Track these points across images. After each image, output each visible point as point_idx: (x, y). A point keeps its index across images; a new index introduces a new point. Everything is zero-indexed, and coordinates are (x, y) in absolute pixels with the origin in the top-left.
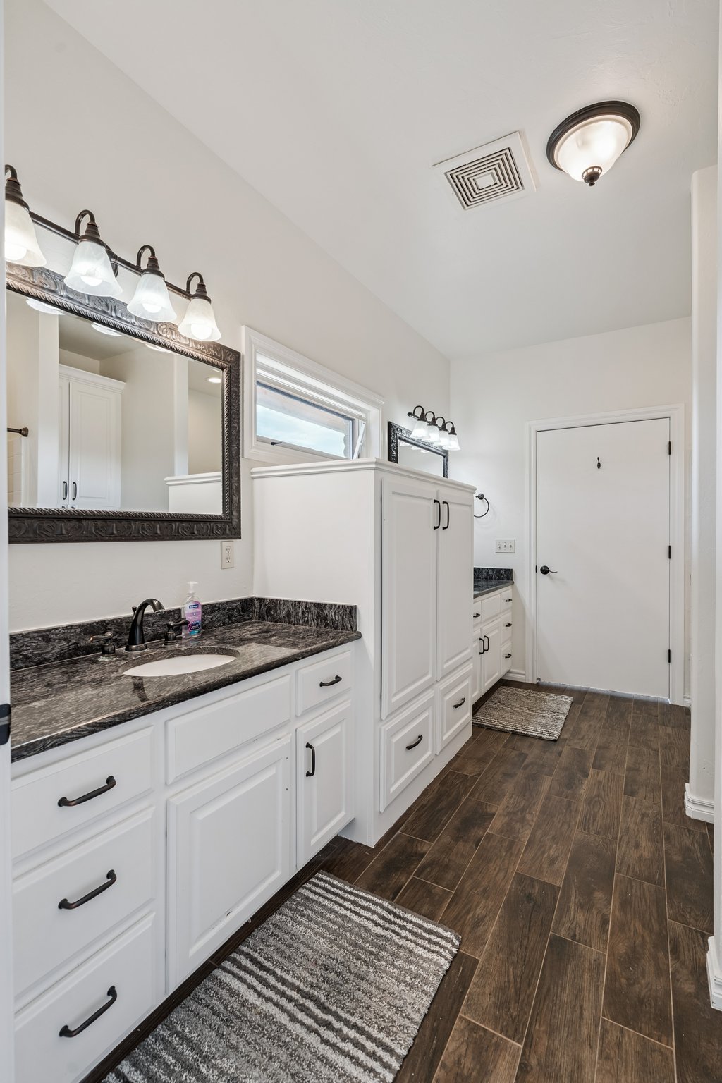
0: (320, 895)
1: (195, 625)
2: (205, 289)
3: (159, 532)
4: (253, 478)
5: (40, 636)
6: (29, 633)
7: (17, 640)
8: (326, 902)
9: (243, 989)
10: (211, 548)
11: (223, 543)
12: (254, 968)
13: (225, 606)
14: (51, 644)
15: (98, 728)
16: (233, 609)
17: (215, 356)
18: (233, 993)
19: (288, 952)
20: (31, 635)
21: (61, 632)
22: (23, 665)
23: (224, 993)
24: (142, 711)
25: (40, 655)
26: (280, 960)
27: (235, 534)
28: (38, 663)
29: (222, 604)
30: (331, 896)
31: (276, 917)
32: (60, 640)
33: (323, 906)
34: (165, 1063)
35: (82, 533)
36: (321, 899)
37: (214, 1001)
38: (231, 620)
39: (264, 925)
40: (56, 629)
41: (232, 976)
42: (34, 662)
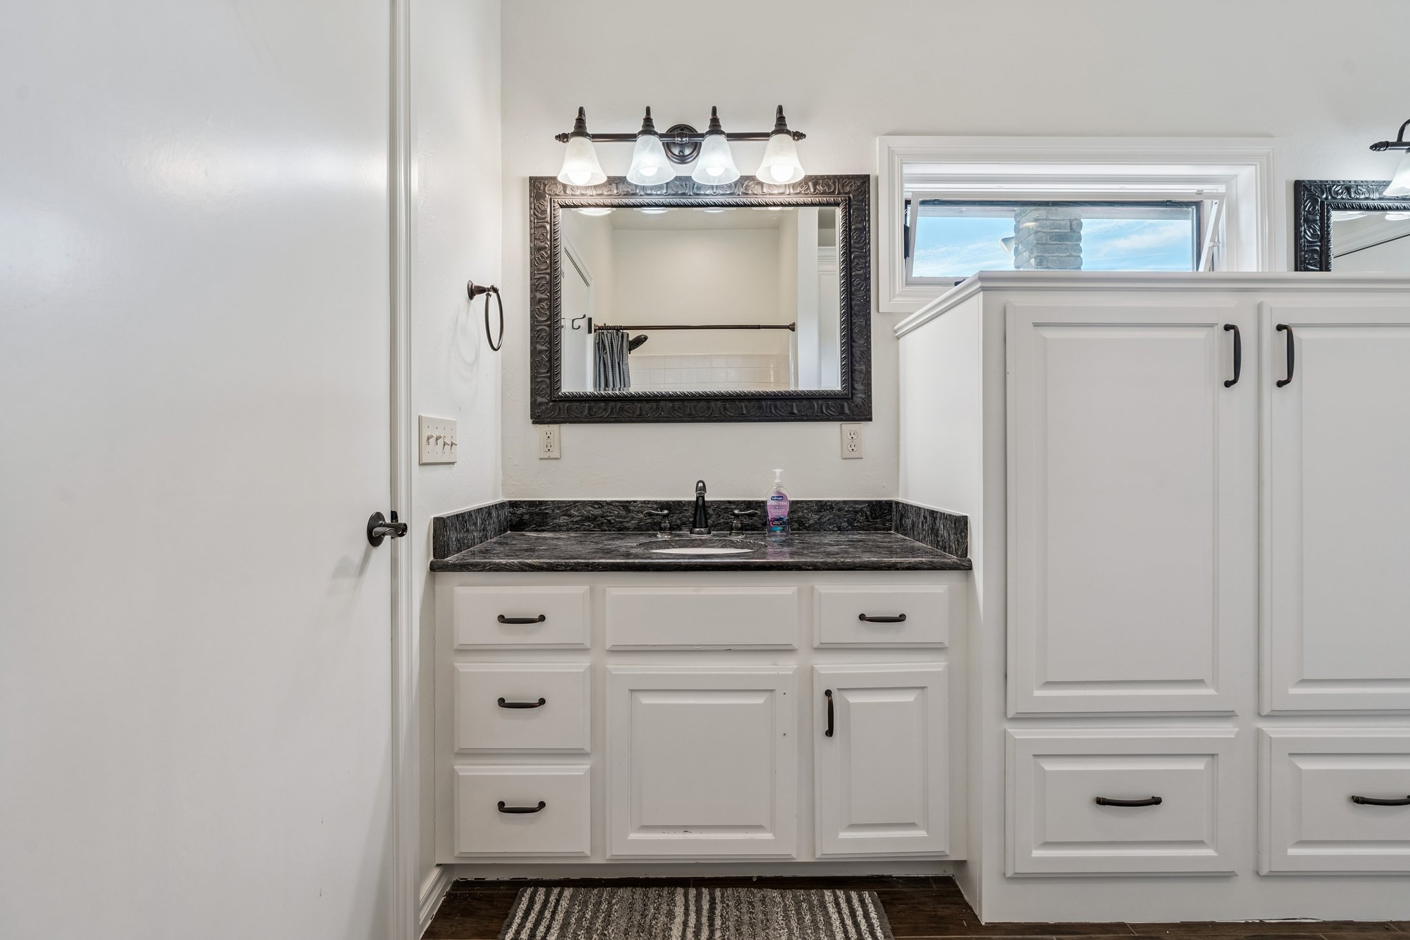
0: (840, 912)
1: (778, 520)
2: (784, 121)
3: (745, 412)
4: (898, 338)
5: (622, 506)
6: (612, 501)
7: (603, 506)
8: (836, 923)
9: (679, 919)
10: (828, 434)
11: (843, 425)
12: (705, 913)
13: (841, 505)
14: (630, 514)
15: (527, 569)
16: (856, 512)
17: (824, 193)
18: (671, 915)
19: (744, 929)
20: (614, 504)
21: (640, 505)
22: (607, 529)
23: (665, 908)
24: (570, 566)
25: (621, 522)
26: (732, 928)
27: (862, 413)
28: (620, 529)
29: (837, 503)
30: (849, 922)
31: (775, 894)
32: (638, 512)
33: (828, 923)
34: (584, 913)
35: (661, 414)
36: (835, 916)
37: (652, 907)
38: (852, 526)
39: (755, 891)
40: (635, 502)
41: (684, 903)
42: (616, 528)
